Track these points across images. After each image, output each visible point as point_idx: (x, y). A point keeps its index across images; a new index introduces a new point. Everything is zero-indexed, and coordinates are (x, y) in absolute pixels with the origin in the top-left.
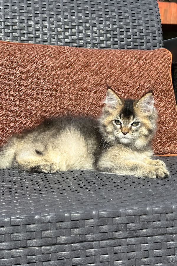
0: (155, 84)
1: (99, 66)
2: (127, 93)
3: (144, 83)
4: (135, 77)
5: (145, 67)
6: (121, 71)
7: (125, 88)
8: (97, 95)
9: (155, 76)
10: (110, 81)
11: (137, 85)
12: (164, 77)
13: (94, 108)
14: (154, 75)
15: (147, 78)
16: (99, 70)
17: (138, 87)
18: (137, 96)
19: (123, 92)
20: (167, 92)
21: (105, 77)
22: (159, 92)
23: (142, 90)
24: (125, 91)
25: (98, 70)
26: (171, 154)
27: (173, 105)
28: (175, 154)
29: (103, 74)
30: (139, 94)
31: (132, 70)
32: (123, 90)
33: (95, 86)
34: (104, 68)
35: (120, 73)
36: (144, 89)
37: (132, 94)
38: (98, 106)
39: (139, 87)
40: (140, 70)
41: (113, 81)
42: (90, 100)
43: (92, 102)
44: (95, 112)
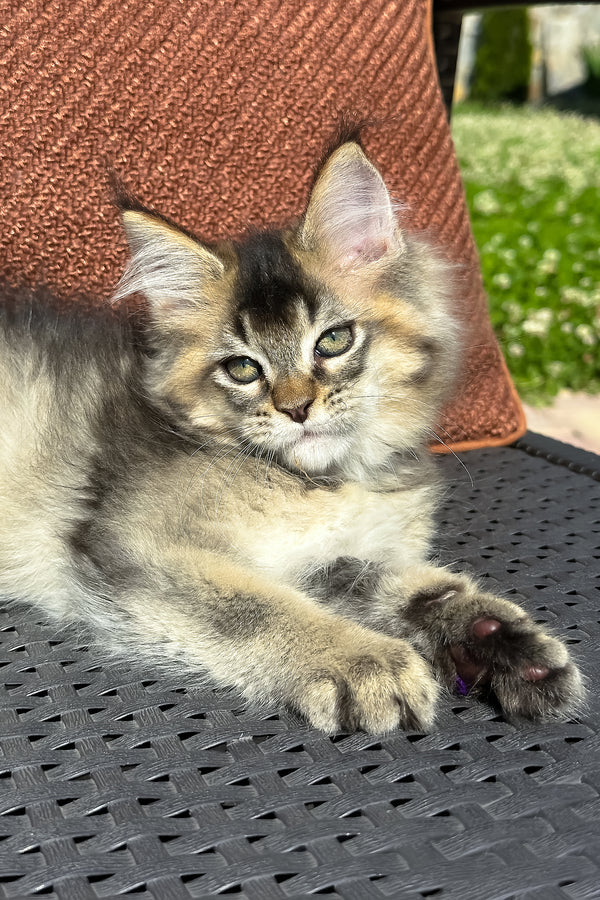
0: (369, 101)
1: (78, 10)
2: (232, 154)
3: (316, 95)
4: (267, 67)
5: (316, 13)
6: (194, 37)
7: (221, 123)
8: (73, 167)
9: (366, 61)
10: (138, 87)
11: (279, 108)
12: (408, 65)
13: (64, 238)
14: (362, 54)
15: (328, 69)
16: (76, 31)
17: (286, 121)
18: (286, 168)
19: (209, 144)
20: (426, 139)
21: (111, 67)
22: (388, 143)
23: (306, 132)
24: (224, 143)
25: (72, 30)
26: (458, 441)
27: (454, 205)
28: (473, 439)
29: (101, 52)
30: (292, 154)
31: (249, 31)
32: (212, 136)
33: (59, 116)
34: (105, 19)
35: (190, 44)
36: (314, 130)
37: (259, 155)
38: (81, 227)
39: (290, 120)
40: (292, 29)
41: (155, 87)
42: (36, 194)
43: (51, 207)
44: (71, 256)
